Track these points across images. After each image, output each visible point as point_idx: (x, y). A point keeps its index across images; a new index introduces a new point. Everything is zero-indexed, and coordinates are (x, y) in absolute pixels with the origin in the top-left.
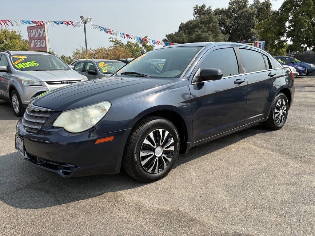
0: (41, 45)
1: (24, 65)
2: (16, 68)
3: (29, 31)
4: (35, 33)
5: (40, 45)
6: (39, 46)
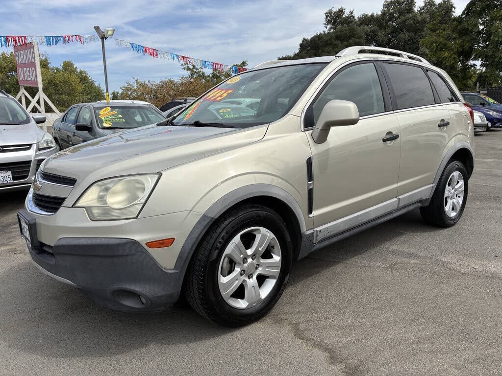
0: (31, 77)
3: (16, 53)
4: (23, 57)
6: (29, 79)
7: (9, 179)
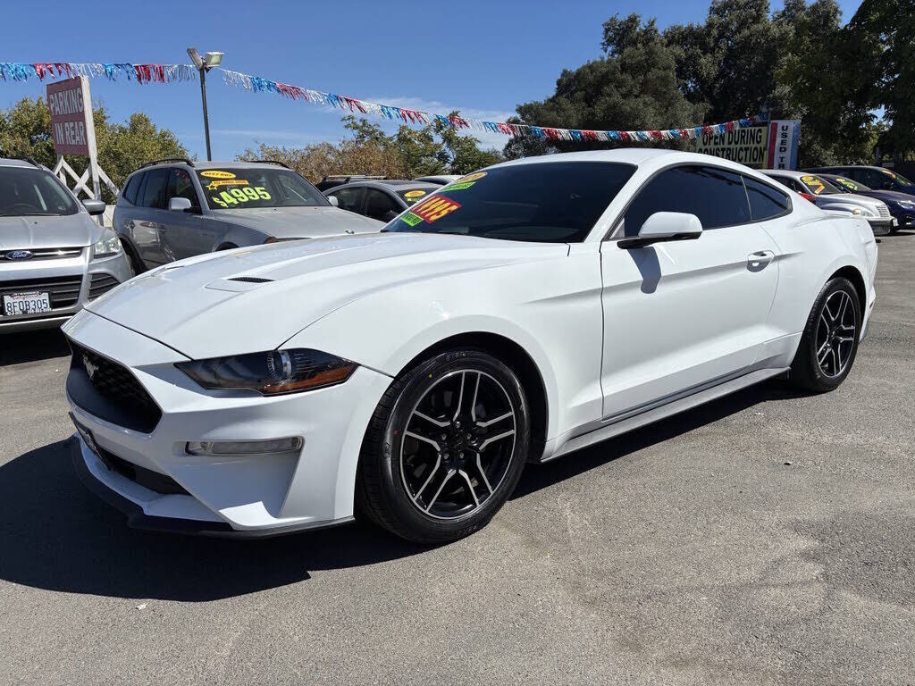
0: (78, 138)
3: (52, 97)
4: (63, 103)
5: (74, 137)
6: (74, 142)
7: (44, 305)
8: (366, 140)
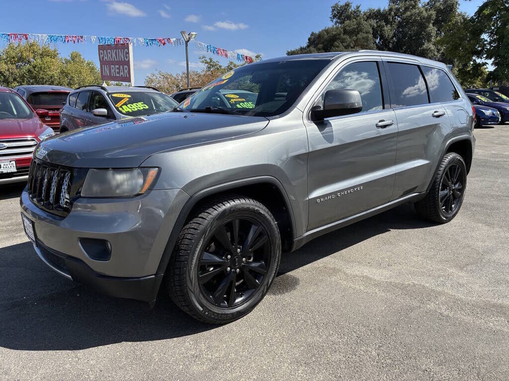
0: (122, 73)
1: (130, 107)
2: (121, 112)
3: (101, 51)
4: (111, 55)
5: (119, 73)
6: (118, 75)
8: (212, 70)
